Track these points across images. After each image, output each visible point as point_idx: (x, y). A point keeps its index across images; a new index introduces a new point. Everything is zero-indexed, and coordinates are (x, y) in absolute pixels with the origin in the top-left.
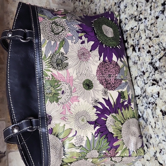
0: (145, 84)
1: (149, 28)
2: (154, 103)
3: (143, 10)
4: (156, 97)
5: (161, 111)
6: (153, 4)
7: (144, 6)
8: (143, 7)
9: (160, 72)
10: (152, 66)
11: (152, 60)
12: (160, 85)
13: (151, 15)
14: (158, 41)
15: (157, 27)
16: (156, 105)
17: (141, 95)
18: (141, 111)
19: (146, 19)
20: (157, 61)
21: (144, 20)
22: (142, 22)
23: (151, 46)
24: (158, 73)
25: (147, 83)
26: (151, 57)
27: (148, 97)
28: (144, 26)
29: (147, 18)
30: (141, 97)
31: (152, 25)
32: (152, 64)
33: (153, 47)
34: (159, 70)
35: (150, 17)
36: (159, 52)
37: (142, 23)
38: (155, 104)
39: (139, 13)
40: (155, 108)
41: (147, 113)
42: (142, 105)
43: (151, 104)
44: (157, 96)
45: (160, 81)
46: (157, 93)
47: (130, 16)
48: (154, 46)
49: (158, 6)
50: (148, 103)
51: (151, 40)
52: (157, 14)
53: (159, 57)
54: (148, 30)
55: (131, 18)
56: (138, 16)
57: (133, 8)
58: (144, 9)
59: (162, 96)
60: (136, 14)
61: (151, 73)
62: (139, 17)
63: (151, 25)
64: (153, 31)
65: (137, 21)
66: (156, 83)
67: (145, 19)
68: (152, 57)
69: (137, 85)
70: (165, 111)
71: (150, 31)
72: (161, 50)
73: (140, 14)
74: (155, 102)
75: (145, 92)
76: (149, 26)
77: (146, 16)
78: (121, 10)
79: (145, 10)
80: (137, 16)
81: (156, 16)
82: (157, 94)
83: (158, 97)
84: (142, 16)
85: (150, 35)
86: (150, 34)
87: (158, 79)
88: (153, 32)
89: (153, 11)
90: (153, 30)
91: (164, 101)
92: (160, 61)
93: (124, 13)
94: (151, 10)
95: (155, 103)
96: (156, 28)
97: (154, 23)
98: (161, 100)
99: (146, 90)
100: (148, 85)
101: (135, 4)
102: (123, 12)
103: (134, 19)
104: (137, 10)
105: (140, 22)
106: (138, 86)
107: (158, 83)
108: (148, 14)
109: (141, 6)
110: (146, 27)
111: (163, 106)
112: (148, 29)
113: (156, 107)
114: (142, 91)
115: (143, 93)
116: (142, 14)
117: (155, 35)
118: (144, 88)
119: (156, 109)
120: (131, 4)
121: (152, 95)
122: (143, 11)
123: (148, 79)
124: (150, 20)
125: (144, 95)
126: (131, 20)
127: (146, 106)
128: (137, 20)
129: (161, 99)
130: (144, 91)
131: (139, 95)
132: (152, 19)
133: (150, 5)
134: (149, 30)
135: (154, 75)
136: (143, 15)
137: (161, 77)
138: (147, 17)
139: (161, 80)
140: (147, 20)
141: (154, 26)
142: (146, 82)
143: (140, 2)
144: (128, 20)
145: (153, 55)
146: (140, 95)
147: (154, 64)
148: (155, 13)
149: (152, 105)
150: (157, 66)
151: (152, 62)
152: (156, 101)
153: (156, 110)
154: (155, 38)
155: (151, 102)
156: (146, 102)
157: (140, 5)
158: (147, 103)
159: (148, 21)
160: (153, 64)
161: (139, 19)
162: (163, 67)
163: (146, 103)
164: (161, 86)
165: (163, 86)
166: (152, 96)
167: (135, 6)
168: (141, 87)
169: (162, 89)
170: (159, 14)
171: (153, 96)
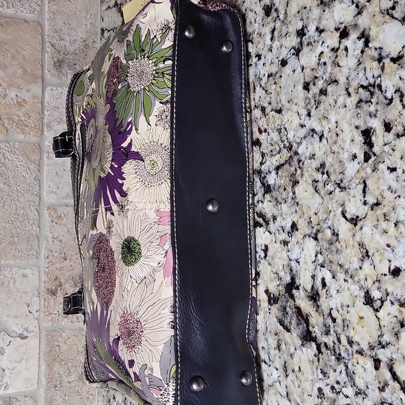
1: (263, 83)
3: (256, 33)
4: (260, 257)
5: (267, 292)
6: (278, 24)
7: (259, 24)
8: (257, 25)
9: (276, 199)
10: (260, 179)
11: (261, 164)
12: (271, 231)
13: (271, 51)
14: (278, 122)
15: (282, 86)
16: (258, 274)
19: (259, 57)
20: (271, 170)
21: (254, 60)
22: (250, 62)
23: (263, 129)
24: (270, 201)
26: (261, 158)
28: (253, 74)
29: (262, 57)
31: (271, 78)
32: (260, 176)
33: (267, 133)
34: (274, 193)
35: (270, 56)
36: (278, 149)
37: (251, 65)
44: (263, 255)
45: (272, 220)
46: (263, 248)
48: (270, 131)
49: (289, 34)
51: (265, 116)
52: (284, 54)
53: (278, 164)
54: (261, 89)
58: (257, 31)
59: (273, 258)
61: (255, 195)
63: (269, 76)
66: (264, 224)
68: (263, 158)
70: (274, 295)
71: (264, 91)
72: (282, 146)
73: (249, 41)
76: (265, 79)
77: (260, 49)
79: (260, 35)
81: (280, 59)
82: (263, 250)
83: (265, 257)
84: (251, 48)
85: (264, 103)
86: (265, 98)
87: (269, 216)
88: (271, 96)
89: (276, 44)
90: (272, 92)
91: (274, 270)
92: (277, 173)
94: (272, 39)
96: (279, 89)
97: (275, 75)
98: (269, 268)
107: (267, 223)
108: (266, 48)
109: (253, 20)
110: (257, 77)
111: (272, 281)
117: (274, 105)
122: (255, 36)
124: (267, 64)
129: (270, 264)
132: (272, 63)
133: (272, 25)
134: (263, 89)
135: (262, 202)
136: (254, 45)
137: (275, 212)
138: (263, 53)
139: (275, 218)
140: (261, 62)
141: (275, 83)
143: (251, 11)
145: (264, 152)
147: (265, 177)
148: (280, 49)
150: (269, 183)
151: (261, 170)
154: (273, 112)
157: (250, 16)
159: (264, 64)
160: (263, 175)
162: (281, 190)
164: (273, 234)
165: (278, 236)
169: (274, 240)
170: (289, 56)
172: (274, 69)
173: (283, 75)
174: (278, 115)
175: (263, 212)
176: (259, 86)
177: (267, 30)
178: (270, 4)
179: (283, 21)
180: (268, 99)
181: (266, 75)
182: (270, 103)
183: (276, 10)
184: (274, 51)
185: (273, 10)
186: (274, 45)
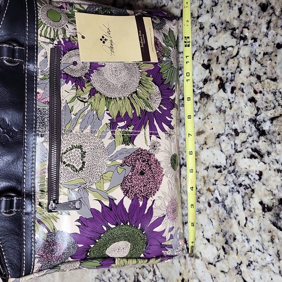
172: (270, 49)
173: (278, 54)
174: (273, 82)
175: (258, 148)
176: (254, 61)
177: (263, 22)
178: (266, 3)
179: (279, 17)
180: (264, 70)
181: (262, 53)
182: (265, 73)
183: (272, 8)
184: (270, 37)
185: (269, 8)
186: (269, 33)
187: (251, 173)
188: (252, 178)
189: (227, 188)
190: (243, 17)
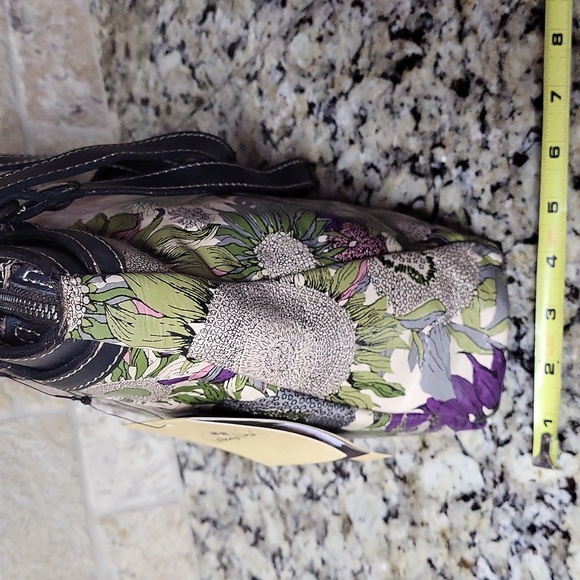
0: (499, 444)
1: (484, 204)
2: (553, 527)
3: (447, 129)
4: (560, 503)
6: (490, 103)
7: (450, 113)
8: (445, 117)
10: (522, 365)
11: (518, 338)
12: (574, 450)
13: (487, 148)
16: (566, 535)
17: (483, 491)
18: (492, 563)
19: (464, 164)
21: (455, 172)
22: (447, 178)
25: (507, 442)
26: (514, 329)
27: (519, 501)
28: (459, 195)
29: (472, 164)
30: (484, 499)
31: (498, 192)
32: (522, 359)
33: (515, 284)
35: (486, 158)
37: (450, 183)
38: (558, 534)
39: (430, 143)
40: (561, 549)
41: (523, 571)
42: (495, 536)
43: (539, 535)
44: (566, 497)
45: (569, 430)
46: (564, 484)
47: (387, 156)
48: (522, 278)
49: (518, 112)
50: (524, 528)
52: (515, 145)
54: (483, 215)
55: (395, 164)
56: (427, 153)
57: (397, 120)
58: (448, 126)
60: (414, 145)
61: (519, 395)
62: (432, 159)
63: (494, 189)
64: (506, 216)
65: (421, 175)
67: (460, 168)
68: (519, 328)
69: (459, 449)
71: (490, 218)
73: (434, 146)
74: (557, 521)
75: (502, 479)
76: (486, 198)
77: (462, 151)
78: (339, 133)
79: (456, 130)
80: (421, 153)
81: (511, 153)
82: (566, 489)
83: (574, 500)
84: (443, 157)
85: (495, 235)
86: (495, 227)
88: (508, 219)
89: (494, 135)
90: (508, 213)
93: (357, 146)
94: (484, 128)
95: (558, 528)
96: (521, 205)
97: (507, 183)
99: (509, 468)
100: (511, 448)
101: (402, 105)
102: (352, 142)
103: (406, 168)
104: (416, 128)
105: (438, 181)
106: (465, 453)
107: (560, 438)
108: (475, 147)
109: (435, 111)
110: (469, 198)
112: (480, 210)
113: (566, 547)
114: (489, 475)
115: (495, 483)
116: (444, 147)
117: (518, 233)
118: (497, 464)
119: (568, 554)
120: (387, 106)
121: (539, 491)
122: (446, 134)
123: (508, 421)
124: (485, 172)
125: (499, 491)
126: (392, 173)
127: (517, 543)
128: (422, 171)
130: (498, 474)
131: (473, 495)
132: (494, 167)
133: (477, 108)
134: (487, 213)
136: (448, 149)
137: (573, 413)
138: (471, 156)
139: (575, 425)
140: (471, 172)
141: (511, 197)
142: (503, 438)
143: (428, 97)
144: (378, 171)
145: (518, 316)
146: (479, 493)
147: (532, 359)
148: (504, 140)
149: (546, 537)
151: (519, 348)
152: (564, 517)
153: (569, 560)
154: (521, 246)
155: (538, 523)
156: (513, 524)
157: (428, 107)
158: (519, 530)
159: (477, 174)
160: (526, 357)
161: (433, 165)
163: (512, 528)
166: (541, 498)
167: (406, 112)
168: (480, 455)
170: (527, 145)
171: (548, 499)
172: (501, 175)
173: (522, 179)
174: (530, 248)
176: (477, 212)
177: (470, 119)
178: (463, 77)
179: (499, 96)
180: (503, 227)
181: (488, 189)
182: (508, 233)
183: (480, 82)
184: (494, 146)
185: (473, 84)
186: (490, 138)
187: (549, 490)
188: (555, 503)
189: (504, 545)
190: (425, 126)
